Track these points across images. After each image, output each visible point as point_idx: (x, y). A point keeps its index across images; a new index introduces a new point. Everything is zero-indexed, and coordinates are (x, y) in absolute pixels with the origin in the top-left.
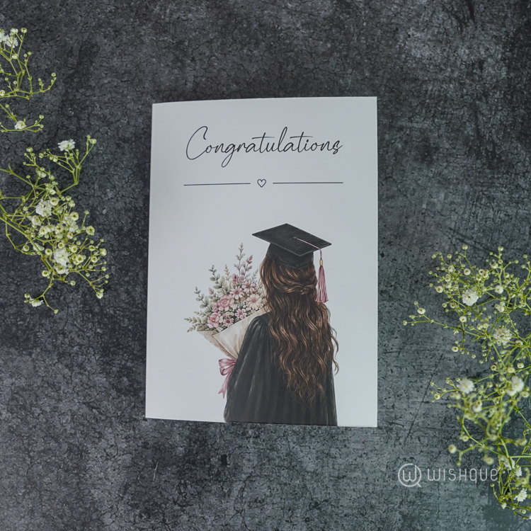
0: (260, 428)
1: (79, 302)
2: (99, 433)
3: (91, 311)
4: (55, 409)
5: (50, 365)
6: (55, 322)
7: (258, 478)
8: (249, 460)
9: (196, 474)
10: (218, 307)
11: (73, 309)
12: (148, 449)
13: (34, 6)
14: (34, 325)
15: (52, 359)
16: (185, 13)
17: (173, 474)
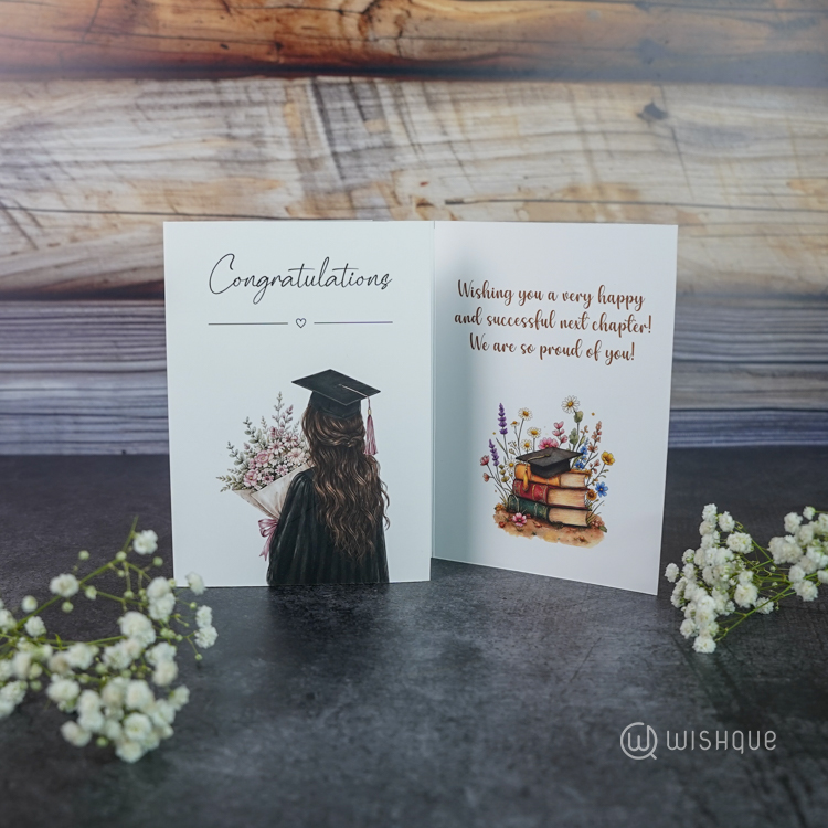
10: (255, 463)
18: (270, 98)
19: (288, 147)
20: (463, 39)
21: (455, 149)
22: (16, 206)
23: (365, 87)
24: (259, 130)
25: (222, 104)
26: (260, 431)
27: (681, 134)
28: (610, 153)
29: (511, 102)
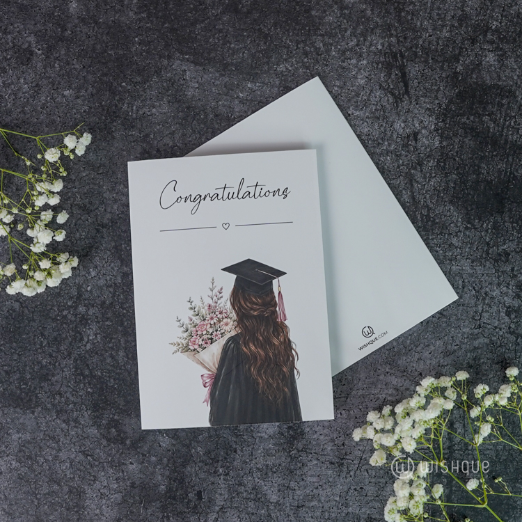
0: (229, 467)
1: (72, 366)
2: (94, 476)
3: (82, 374)
4: (56, 458)
5: (50, 421)
6: (52, 384)
7: (229, 509)
8: (221, 494)
9: (176, 507)
10: (197, 331)
11: (67, 373)
12: (135, 488)
13: (19, 110)
14: (35, 388)
15: (51, 416)
16: (149, 108)
17: (158, 508)
26: (199, 307)
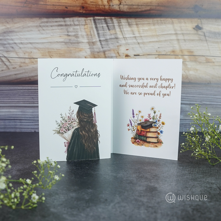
10: (63, 126)
18: (80, 23)
19: (86, 38)
20: (139, 5)
21: (137, 39)
22: (3, 56)
23: (109, 20)
24: (77, 33)
25: (66, 25)
26: (65, 117)
27: (207, 34)
28: (185, 40)
29: (154, 24)
